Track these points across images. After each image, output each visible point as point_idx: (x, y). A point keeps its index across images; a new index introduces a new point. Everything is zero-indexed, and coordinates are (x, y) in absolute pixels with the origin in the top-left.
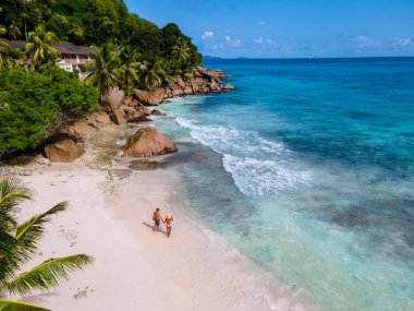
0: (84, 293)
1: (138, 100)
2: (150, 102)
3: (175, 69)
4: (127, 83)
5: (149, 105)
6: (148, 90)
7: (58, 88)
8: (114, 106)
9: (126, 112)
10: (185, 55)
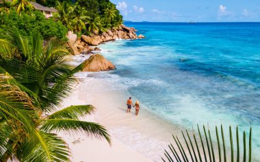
0: (78, 141)
1: (85, 42)
2: (93, 43)
3: (107, 23)
4: (78, 30)
5: (92, 45)
6: (90, 36)
7: (39, 25)
8: (71, 44)
9: (78, 48)
10: (113, 15)
